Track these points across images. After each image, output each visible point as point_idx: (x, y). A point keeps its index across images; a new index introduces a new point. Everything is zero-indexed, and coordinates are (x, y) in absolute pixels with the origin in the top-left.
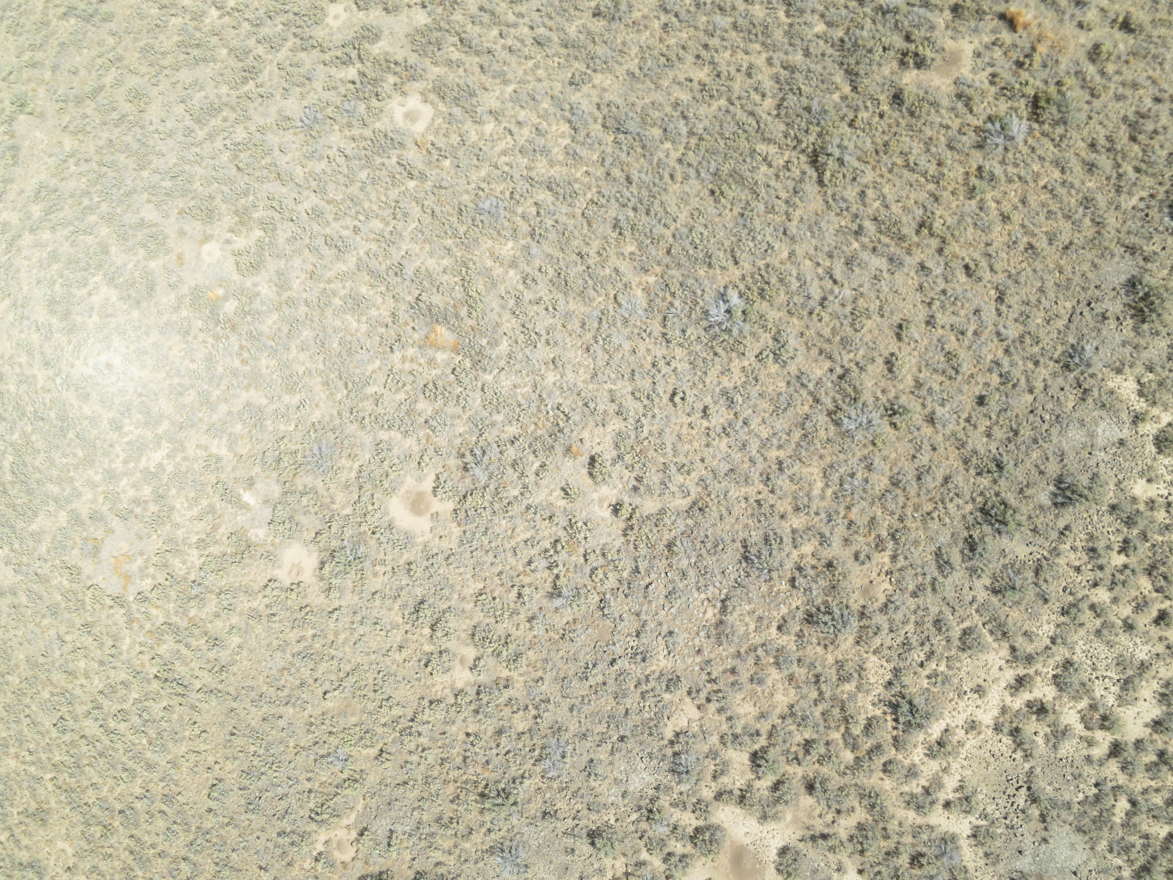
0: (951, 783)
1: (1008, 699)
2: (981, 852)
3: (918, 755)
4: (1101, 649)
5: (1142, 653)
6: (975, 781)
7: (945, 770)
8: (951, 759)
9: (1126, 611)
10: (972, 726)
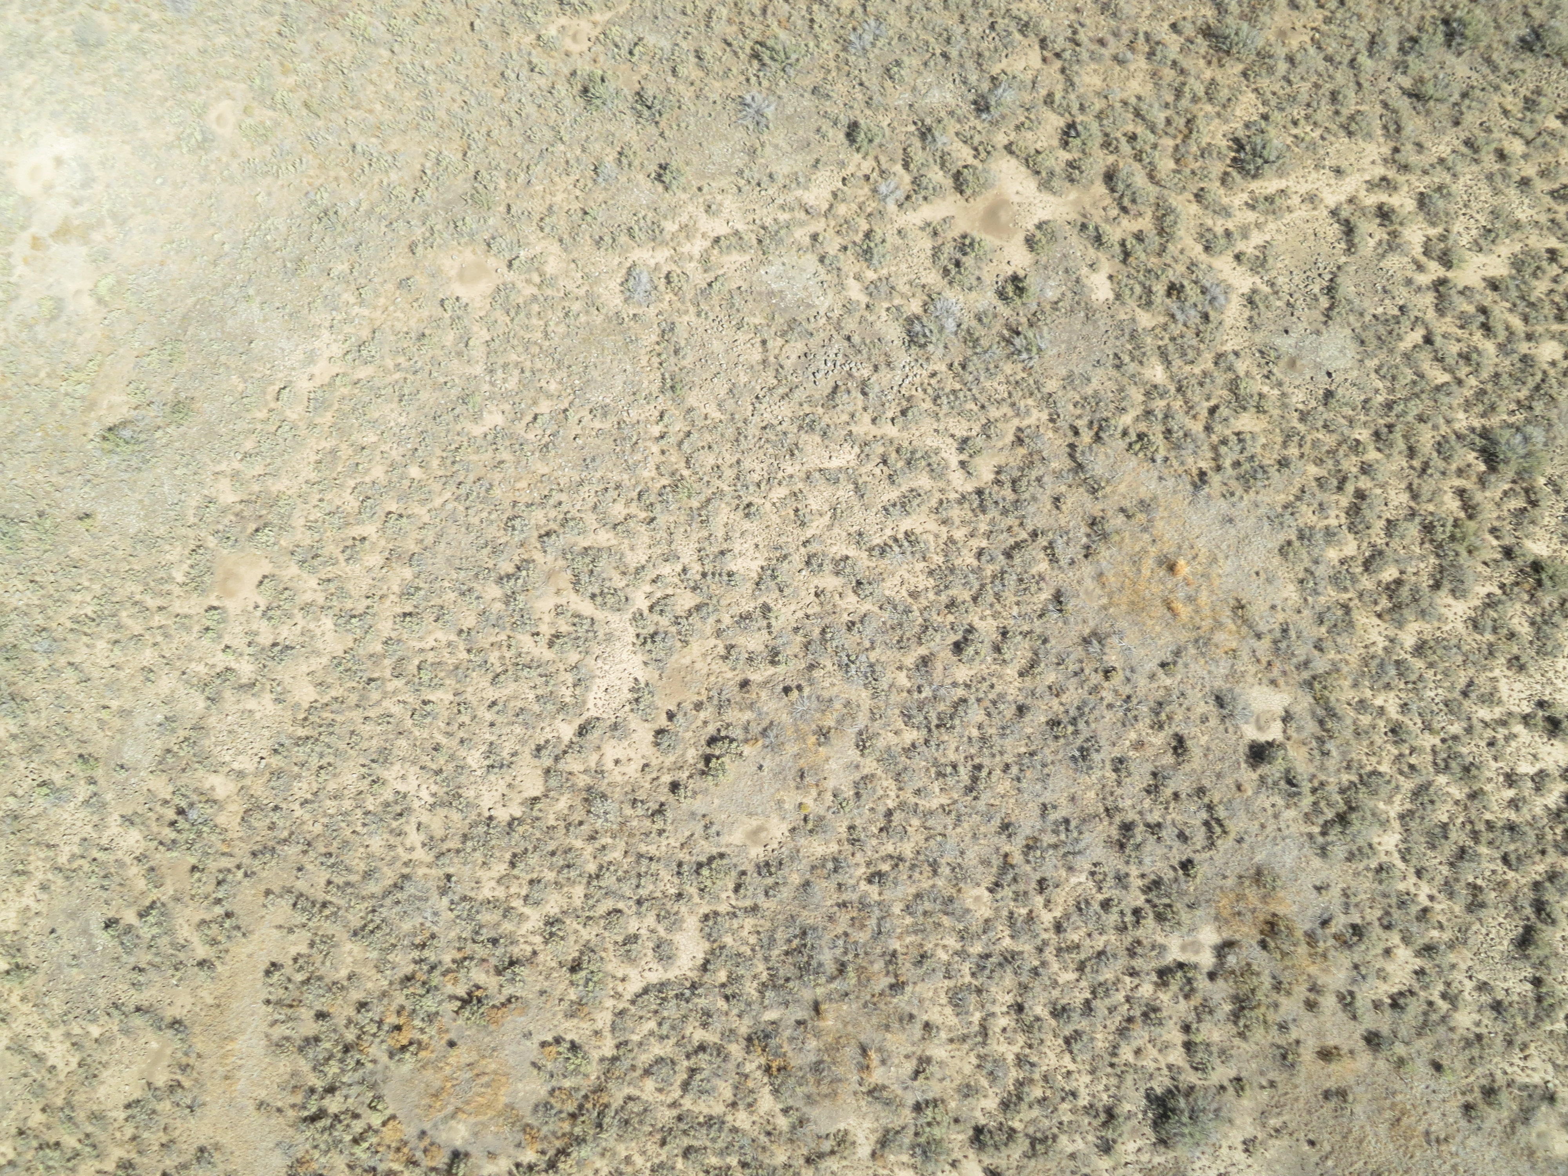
0: (1257, 238)
1: (1363, 193)
2: (1247, 313)
3: (1239, 199)
4: (1485, 192)
5: (1522, 215)
6: (1282, 249)
7: (1258, 225)
8: (1271, 218)
9: (1530, 171)
10: (1311, 199)
